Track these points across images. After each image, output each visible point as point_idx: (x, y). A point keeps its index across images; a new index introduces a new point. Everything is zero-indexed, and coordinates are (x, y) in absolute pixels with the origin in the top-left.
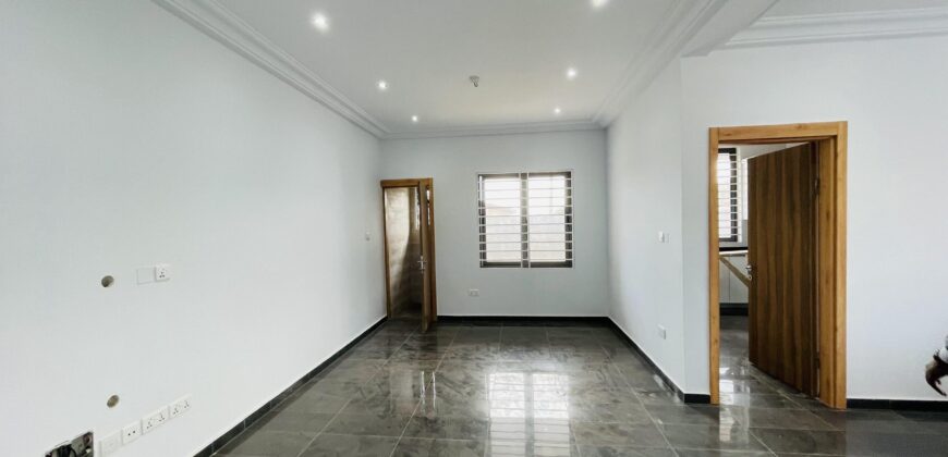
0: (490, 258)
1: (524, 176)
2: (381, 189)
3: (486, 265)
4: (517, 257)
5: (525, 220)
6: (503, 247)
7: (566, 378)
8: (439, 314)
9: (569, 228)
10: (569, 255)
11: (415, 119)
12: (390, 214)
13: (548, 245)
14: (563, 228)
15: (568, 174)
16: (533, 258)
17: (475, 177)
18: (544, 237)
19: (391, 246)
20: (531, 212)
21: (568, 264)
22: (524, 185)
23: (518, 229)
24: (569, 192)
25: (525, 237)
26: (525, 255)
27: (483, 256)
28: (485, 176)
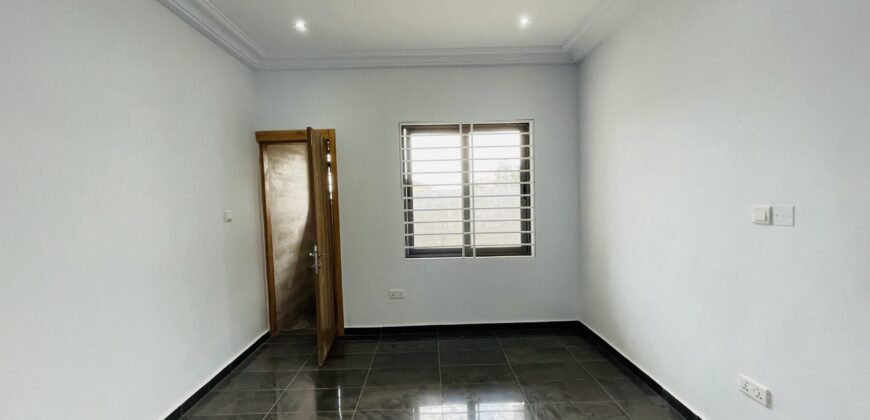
0: (419, 244)
1: (466, 128)
2: (258, 146)
3: (413, 253)
4: (458, 242)
5: (466, 191)
6: (436, 228)
7: (521, 405)
8: (346, 326)
9: (526, 201)
10: (526, 238)
11: (300, 25)
12: (274, 182)
13: (497, 224)
14: (517, 201)
15: (525, 127)
16: (479, 242)
17: (397, 130)
18: (492, 214)
19: (275, 229)
20: (476, 177)
21: (526, 251)
22: (465, 141)
23: (460, 203)
24: (526, 152)
25: (467, 215)
26: (467, 239)
27: (410, 241)
28: (412, 129)
